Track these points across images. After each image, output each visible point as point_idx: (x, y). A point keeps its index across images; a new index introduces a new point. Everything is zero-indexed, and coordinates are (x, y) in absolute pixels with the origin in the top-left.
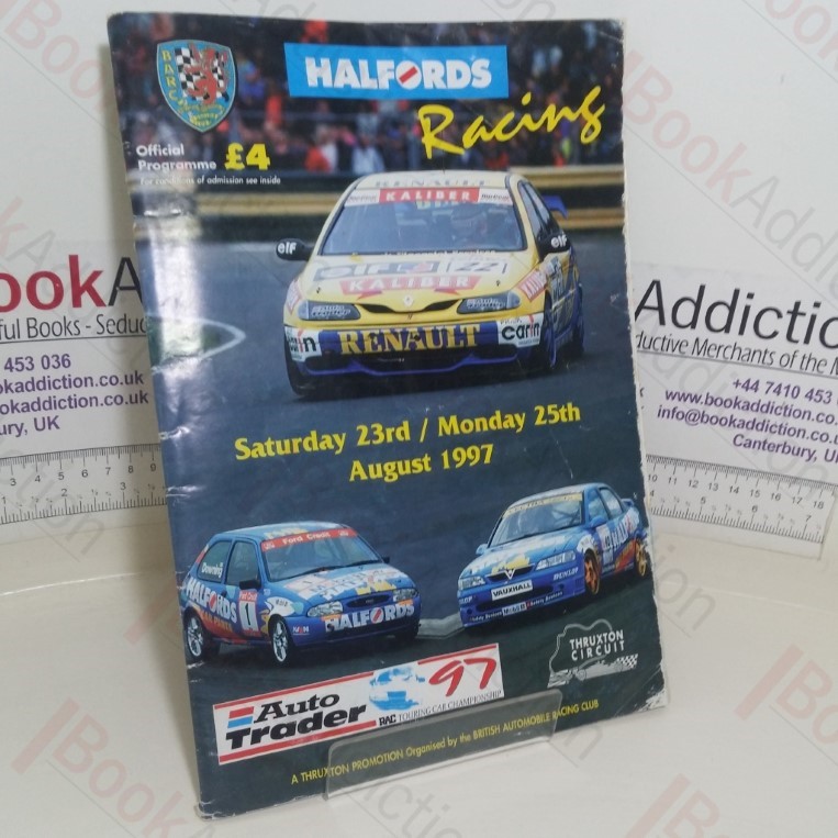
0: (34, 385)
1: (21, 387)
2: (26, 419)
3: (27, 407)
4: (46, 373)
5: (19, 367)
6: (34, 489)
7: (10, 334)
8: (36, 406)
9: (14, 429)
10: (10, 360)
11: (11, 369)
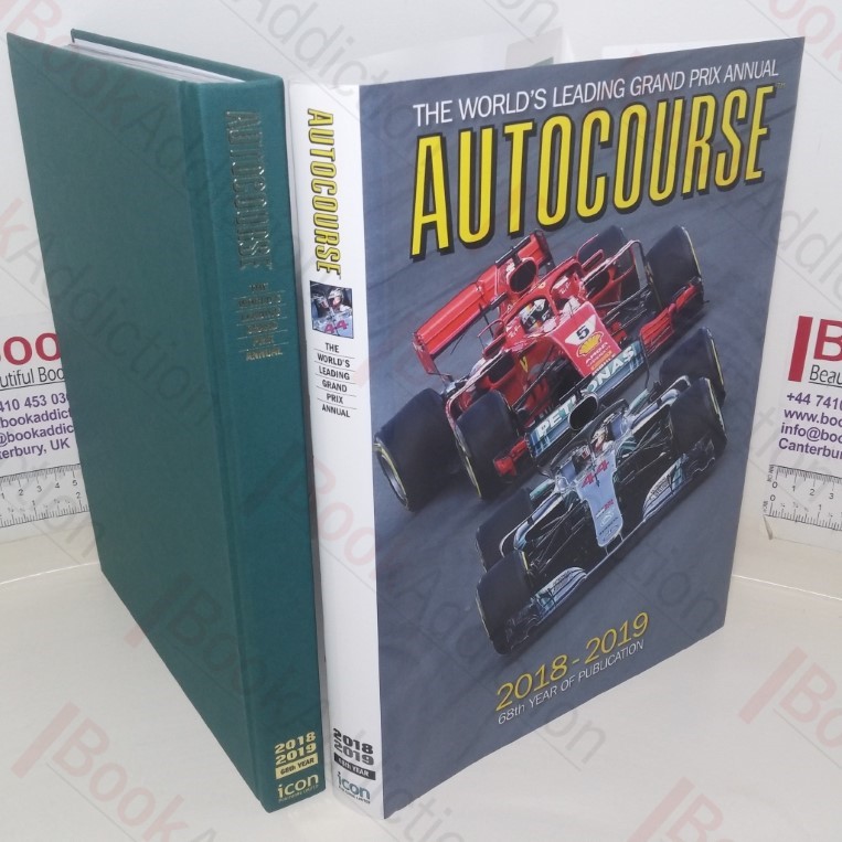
0: (48, 416)
1: (38, 418)
2: (45, 441)
3: (44, 433)
4: (56, 407)
5: (36, 403)
6: (55, 493)
7: (27, 380)
8: (51, 432)
9: (36, 449)
10: (28, 399)
11: (30, 405)
